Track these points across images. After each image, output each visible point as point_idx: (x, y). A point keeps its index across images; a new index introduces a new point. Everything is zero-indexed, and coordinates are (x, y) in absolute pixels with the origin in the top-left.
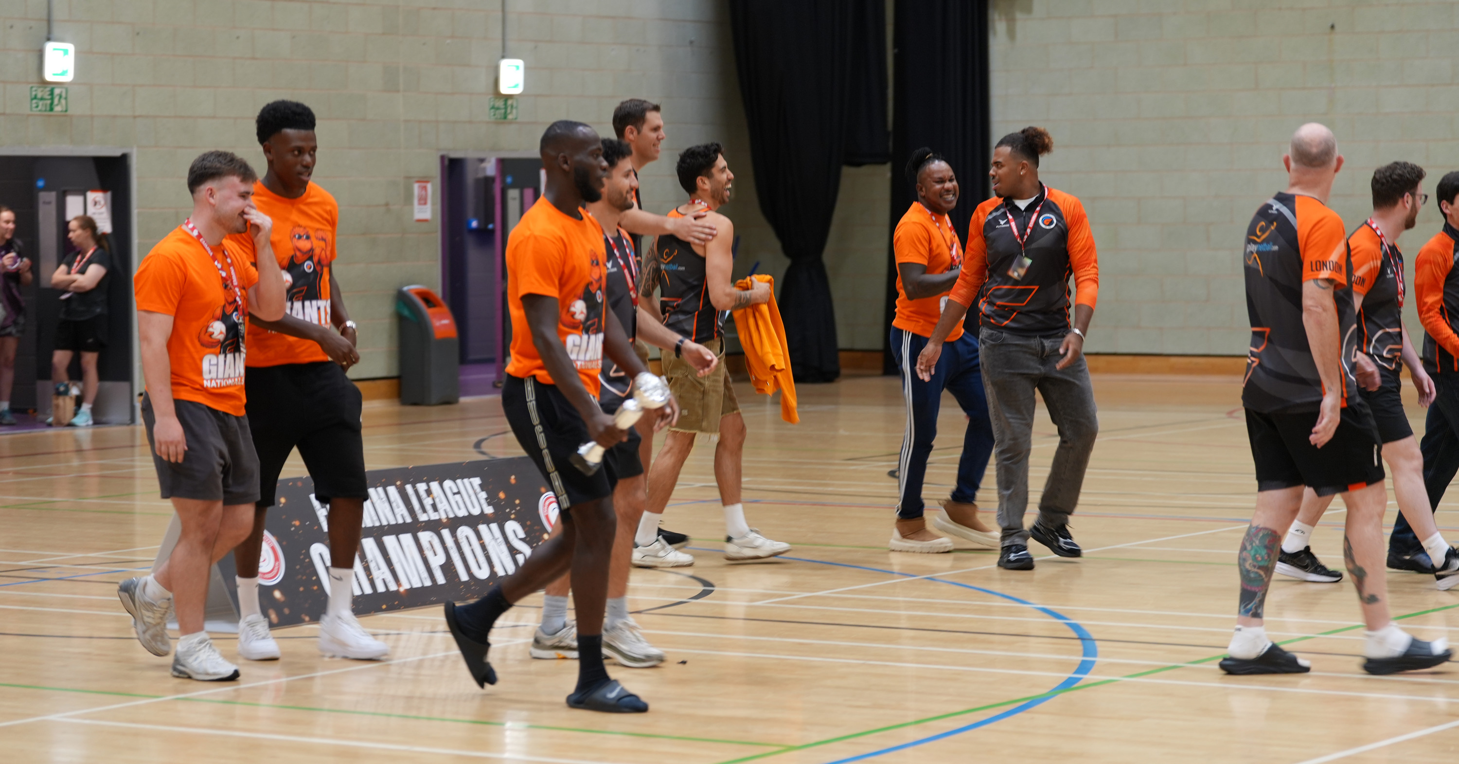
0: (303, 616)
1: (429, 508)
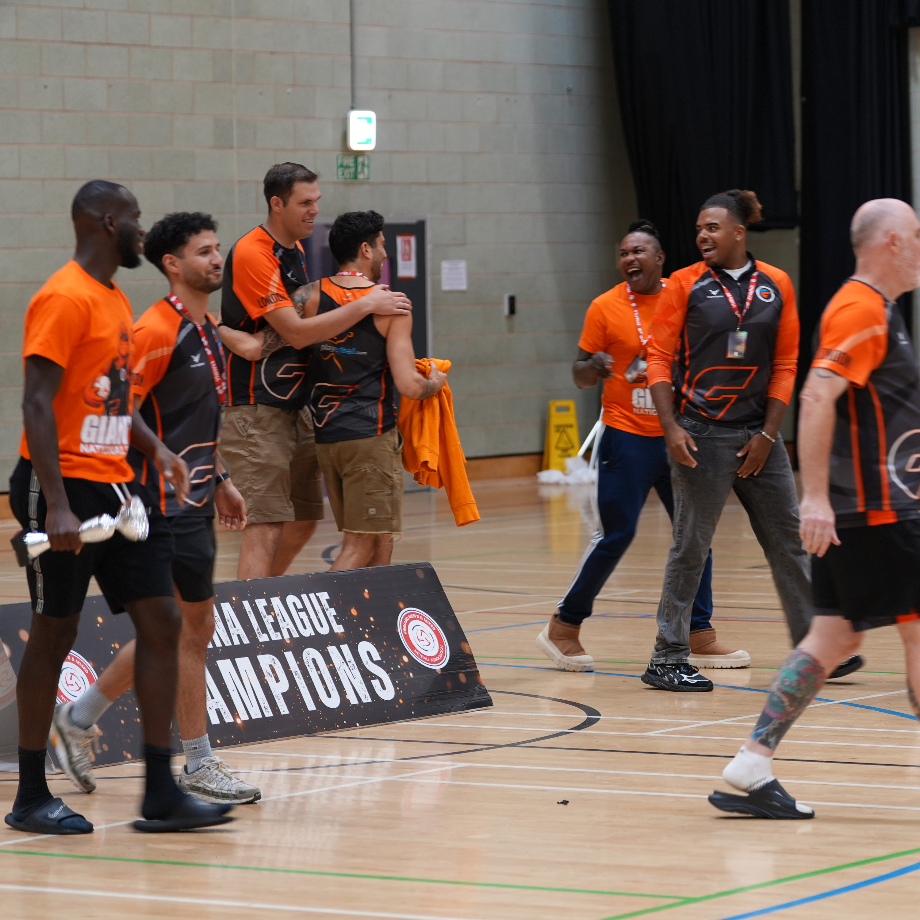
0: (125, 753)
1: (269, 627)
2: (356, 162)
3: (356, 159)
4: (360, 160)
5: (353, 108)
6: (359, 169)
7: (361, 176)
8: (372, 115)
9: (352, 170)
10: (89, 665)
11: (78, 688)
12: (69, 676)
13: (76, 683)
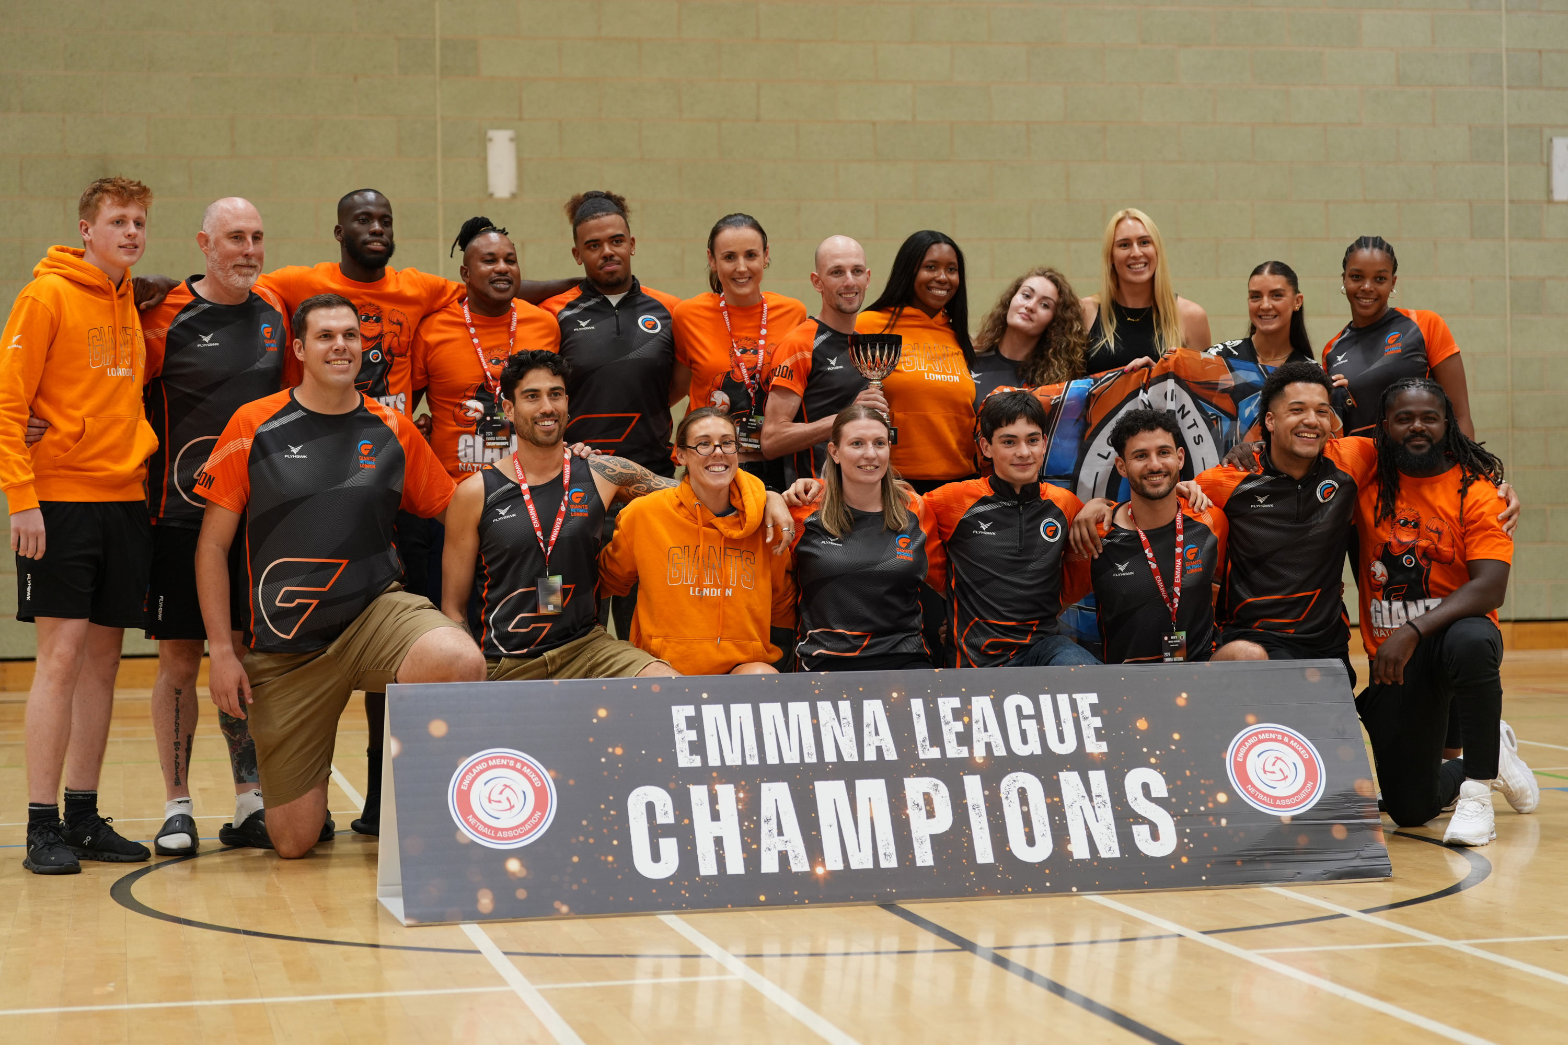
0: (557, 904)
1: (950, 739)
10: (548, 777)
12: (499, 788)
13: (508, 799)
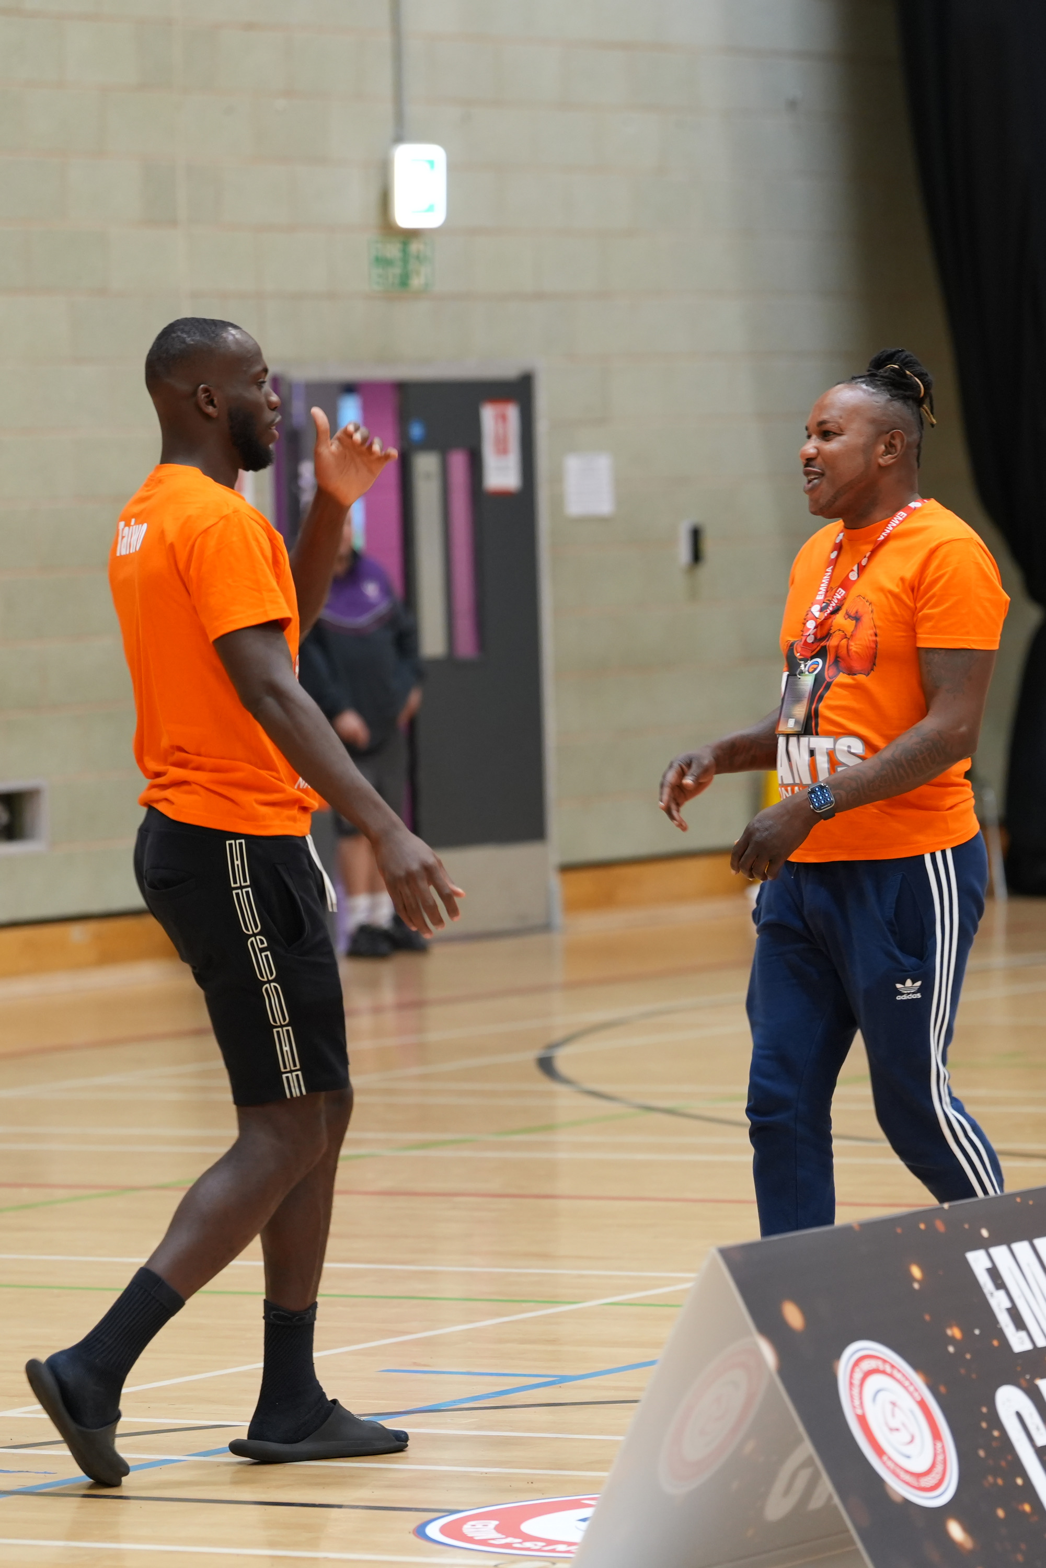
2: (405, 251)
3: (405, 244)
4: (414, 247)
5: (399, 138)
6: (412, 265)
7: (416, 282)
8: (436, 154)
9: (397, 270)
10: (918, 1380)
11: (908, 1439)
12: (889, 1407)
13: (904, 1425)
